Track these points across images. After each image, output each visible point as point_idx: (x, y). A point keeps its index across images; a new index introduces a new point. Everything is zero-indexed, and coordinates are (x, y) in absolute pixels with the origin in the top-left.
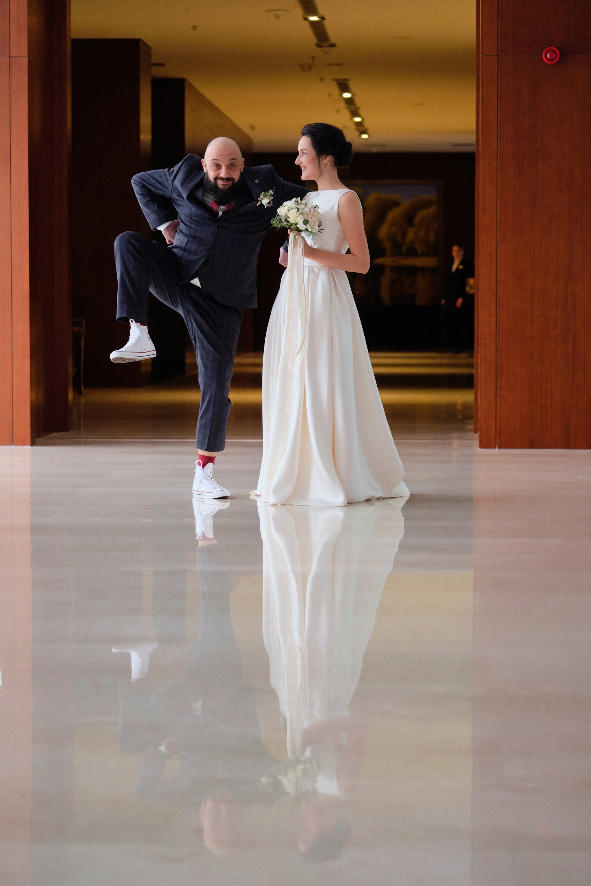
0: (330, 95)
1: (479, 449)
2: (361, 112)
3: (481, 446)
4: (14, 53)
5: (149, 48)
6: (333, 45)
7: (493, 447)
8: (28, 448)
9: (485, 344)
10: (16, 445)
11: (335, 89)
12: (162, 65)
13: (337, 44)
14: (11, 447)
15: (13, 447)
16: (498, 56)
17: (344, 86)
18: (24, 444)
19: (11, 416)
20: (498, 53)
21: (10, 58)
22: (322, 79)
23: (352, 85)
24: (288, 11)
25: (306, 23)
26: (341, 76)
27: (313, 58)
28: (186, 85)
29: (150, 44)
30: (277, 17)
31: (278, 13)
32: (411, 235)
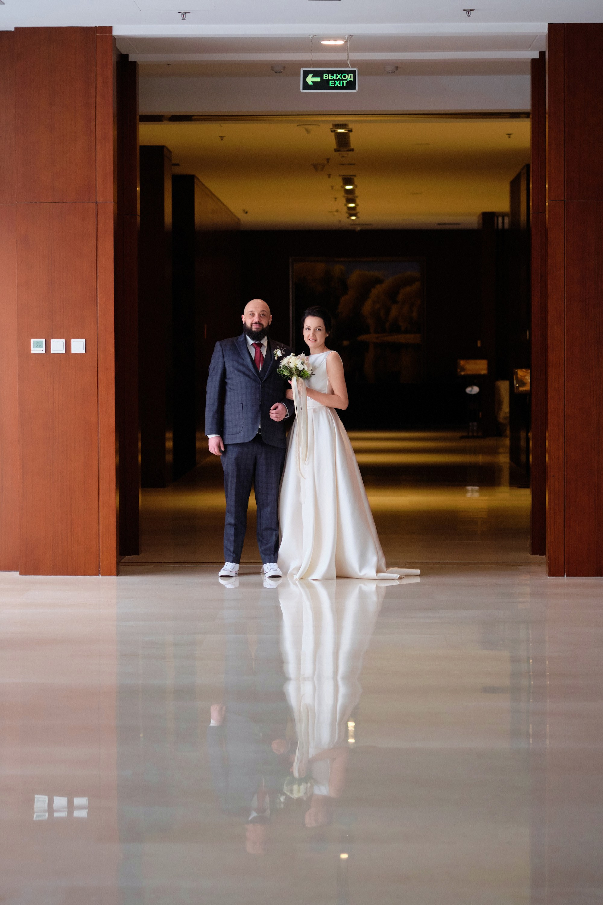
0: (332, 187)
1: (548, 577)
2: (358, 200)
3: (550, 575)
4: (100, 199)
5: (170, 152)
6: (352, 150)
7: (563, 576)
8: (114, 578)
9: (553, 476)
10: (102, 575)
11: (340, 182)
12: (178, 165)
13: (355, 149)
14: (98, 577)
15: (100, 577)
16: (565, 201)
17: (348, 180)
18: (110, 574)
19: (98, 547)
20: (564, 198)
21: (96, 203)
22: (329, 176)
23: (356, 180)
24: (319, 125)
25: (333, 134)
26: (348, 172)
27: (328, 160)
28: (196, 180)
29: (171, 149)
30: (308, 131)
31: (308, 127)
32: (394, 312)
